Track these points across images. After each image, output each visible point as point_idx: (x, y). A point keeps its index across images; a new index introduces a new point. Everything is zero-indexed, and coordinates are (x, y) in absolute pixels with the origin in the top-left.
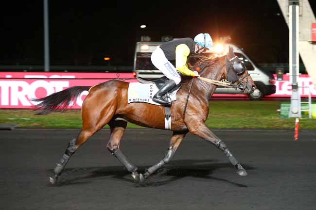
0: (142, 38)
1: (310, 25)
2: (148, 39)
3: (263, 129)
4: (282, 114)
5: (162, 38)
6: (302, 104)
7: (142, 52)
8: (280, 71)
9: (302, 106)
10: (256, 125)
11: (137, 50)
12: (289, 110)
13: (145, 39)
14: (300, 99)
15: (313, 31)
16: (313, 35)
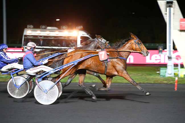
0: (28, 26)
1: (179, 20)
2: (32, 26)
3: (151, 83)
4: (161, 74)
5: (41, 26)
6: (174, 68)
7: (27, 35)
8: (160, 48)
9: (174, 69)
10: (147, 81)
11: (25, 34)
12: (166, 72)
13: (30, 26)
14: (173, 66)
15: (181, 23)
16: (181, 26)
